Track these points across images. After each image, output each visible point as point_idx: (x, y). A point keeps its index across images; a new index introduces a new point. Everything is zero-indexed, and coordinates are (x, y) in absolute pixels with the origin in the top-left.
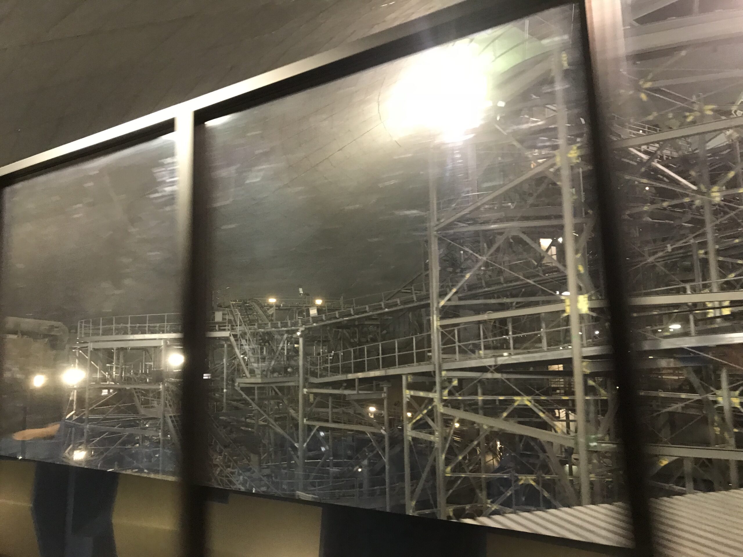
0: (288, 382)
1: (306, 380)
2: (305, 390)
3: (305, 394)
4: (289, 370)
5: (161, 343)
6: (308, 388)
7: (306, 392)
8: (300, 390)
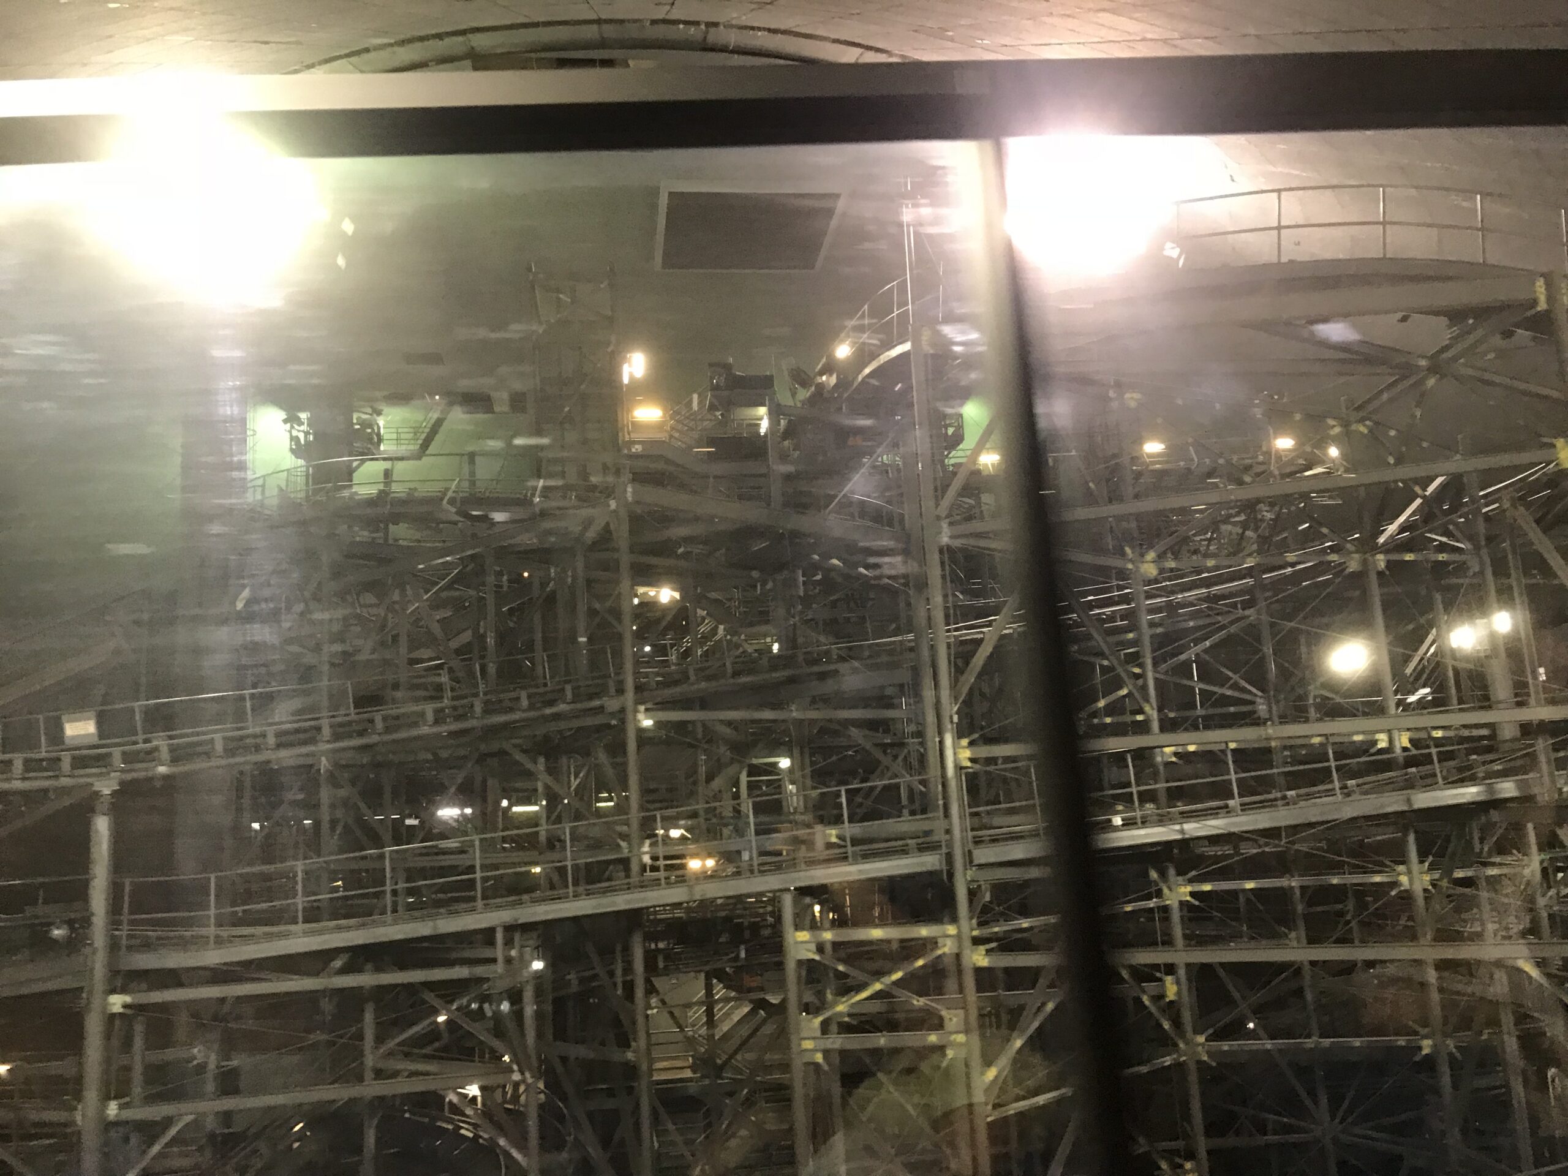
1: (114, 962)
2: (117, 1002)
3: (113, 1016)
4: (56, 933)
6: (123, 991)
7: (125, 1006)
8: (96, 1003)
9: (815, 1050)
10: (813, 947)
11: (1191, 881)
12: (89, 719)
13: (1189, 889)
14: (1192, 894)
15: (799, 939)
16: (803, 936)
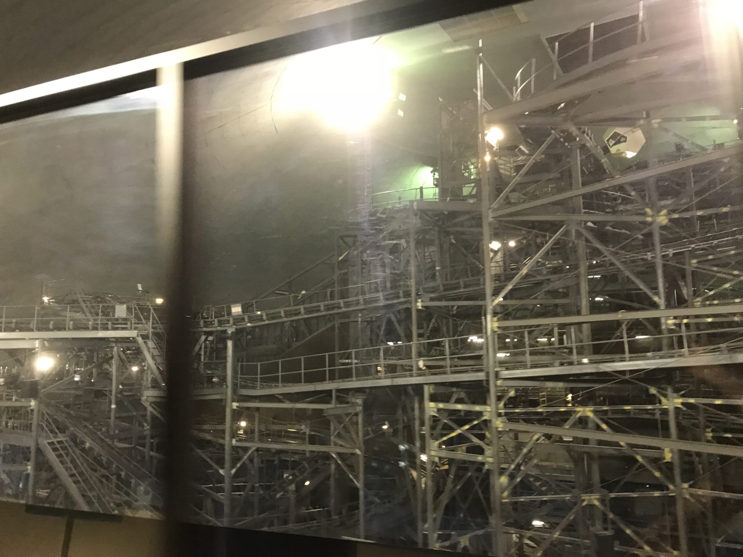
0: (212, 394)
1: (235, 391)
2: (235, 405)
3: (234, 410)
4: (215, 380)
5: (35, 344)
6: (238, 402)
7: (237, 407)
8: (228, 404)
9: (436, 456)
10: (435, 410)
11: (683, 396)
12: (239, 306)
13: (680, 400)
14: (682, 404)
15: (431, 406)
16: (432, 404)
